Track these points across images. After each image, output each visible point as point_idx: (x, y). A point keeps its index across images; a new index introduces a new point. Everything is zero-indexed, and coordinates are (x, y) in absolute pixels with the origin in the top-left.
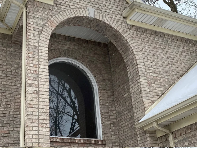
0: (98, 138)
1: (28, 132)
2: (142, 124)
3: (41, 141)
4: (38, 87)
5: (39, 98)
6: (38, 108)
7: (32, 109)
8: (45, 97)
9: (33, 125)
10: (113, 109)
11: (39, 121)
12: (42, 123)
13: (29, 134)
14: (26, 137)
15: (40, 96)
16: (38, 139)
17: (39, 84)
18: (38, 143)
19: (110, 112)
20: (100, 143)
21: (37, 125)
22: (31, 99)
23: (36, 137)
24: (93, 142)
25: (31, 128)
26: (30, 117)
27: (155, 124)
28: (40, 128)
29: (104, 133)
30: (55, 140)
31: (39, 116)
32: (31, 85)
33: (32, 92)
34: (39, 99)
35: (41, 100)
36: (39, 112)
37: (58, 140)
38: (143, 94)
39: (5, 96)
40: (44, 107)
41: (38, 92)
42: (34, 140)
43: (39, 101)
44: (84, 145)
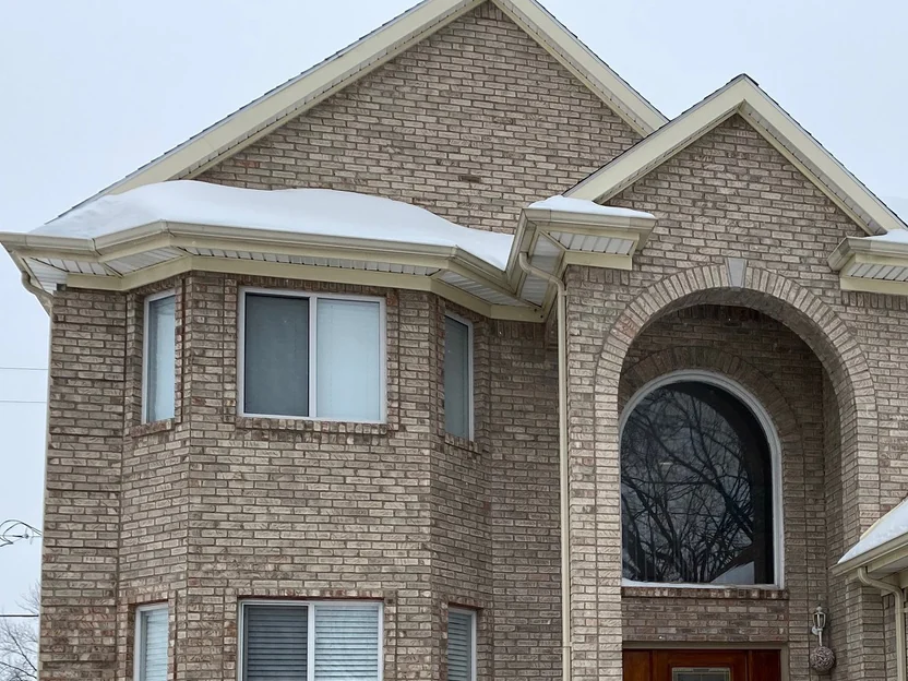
0: (773, 583)
1: (575, 597)
2: (841, 568)
3: (603, 614)
4: (595, 497)
5: (596, 523)
6: (595, 545)
7: (581, 547)
8: (611, 518)
9: (585, 582)
10: (817, 508)
11: (597, 574)
12: (606, 578)
13: (578, 602)
14: (573, 606)
15: (600, 518)
16: (598, 611)
17: (596, 491)
18: (597, 618)
19: (808, 515)
20: (774, 596)
21: (593, 581)
22: (580, 525)
23: (593, 606)
24: (755, 595)
25: (582, 589)
26: (578, 566)
27: (860, 574)
28: (600, 588)
29: (787, 573)
30: (658, 594)
31: (597, 561)
32: (579, 493)
33: (581, 511)
34: (596, 525)
35: (601, 526)
36: (597, 554)
37: (666, 594)
38: (861, 490)
39: (537, 492)
40: (610, 543)
41: (594, 510)
42: (588, 614)
43: (596, 529)
44: (731, 602)
